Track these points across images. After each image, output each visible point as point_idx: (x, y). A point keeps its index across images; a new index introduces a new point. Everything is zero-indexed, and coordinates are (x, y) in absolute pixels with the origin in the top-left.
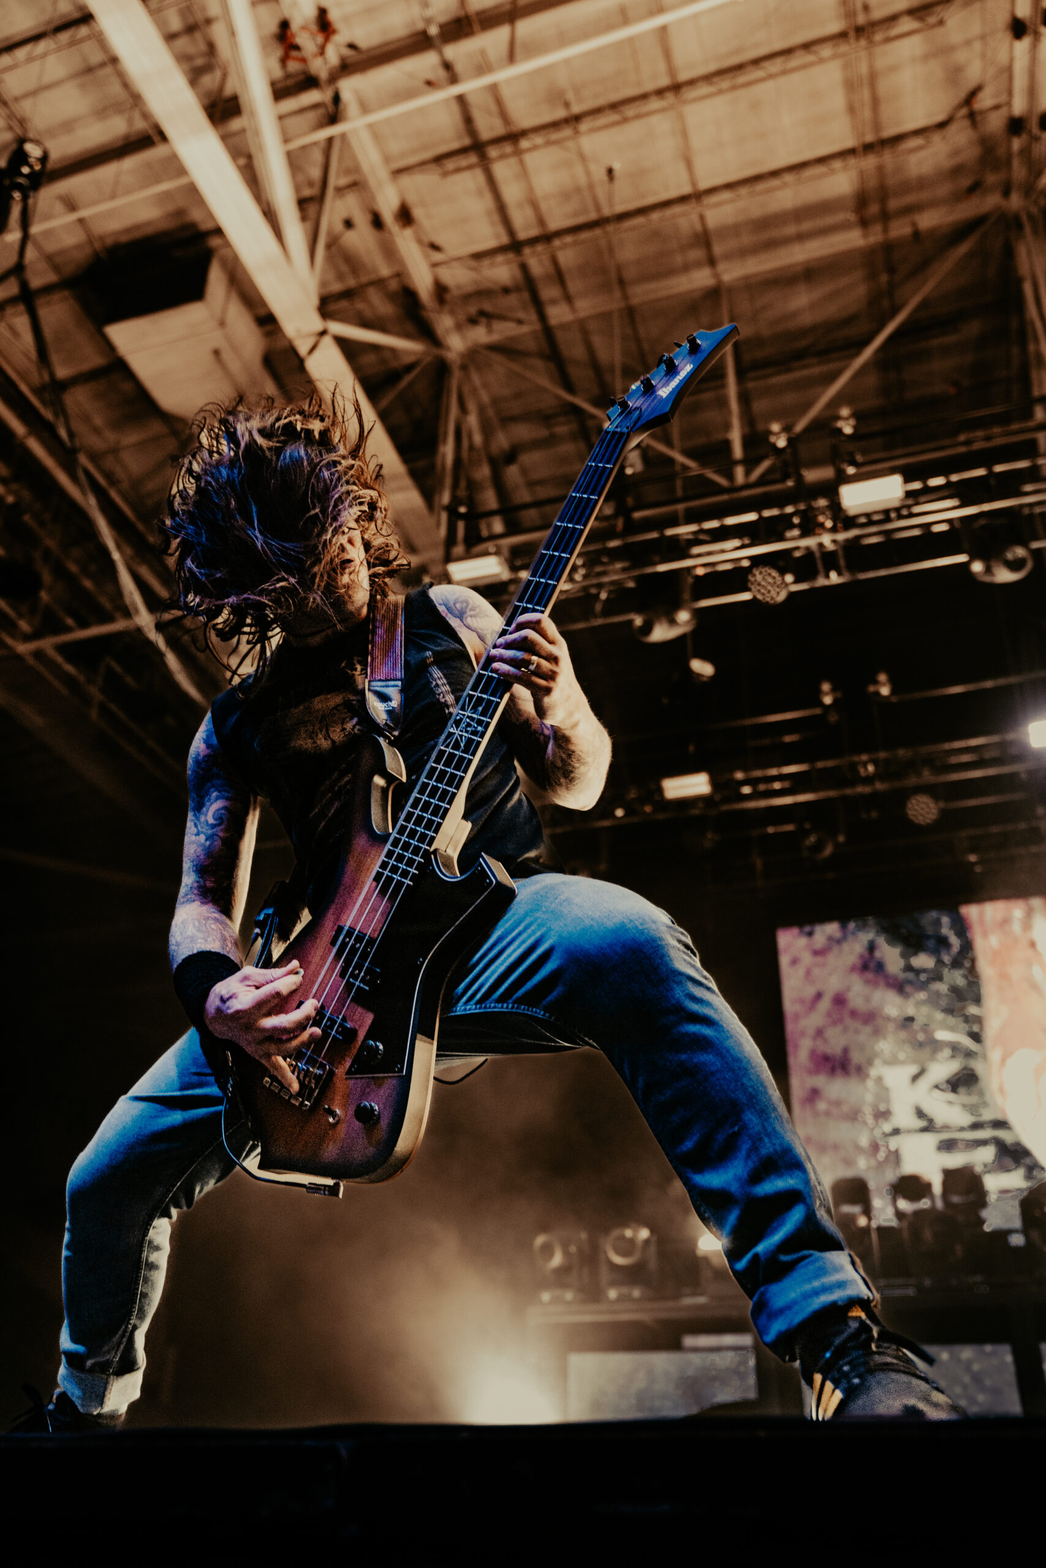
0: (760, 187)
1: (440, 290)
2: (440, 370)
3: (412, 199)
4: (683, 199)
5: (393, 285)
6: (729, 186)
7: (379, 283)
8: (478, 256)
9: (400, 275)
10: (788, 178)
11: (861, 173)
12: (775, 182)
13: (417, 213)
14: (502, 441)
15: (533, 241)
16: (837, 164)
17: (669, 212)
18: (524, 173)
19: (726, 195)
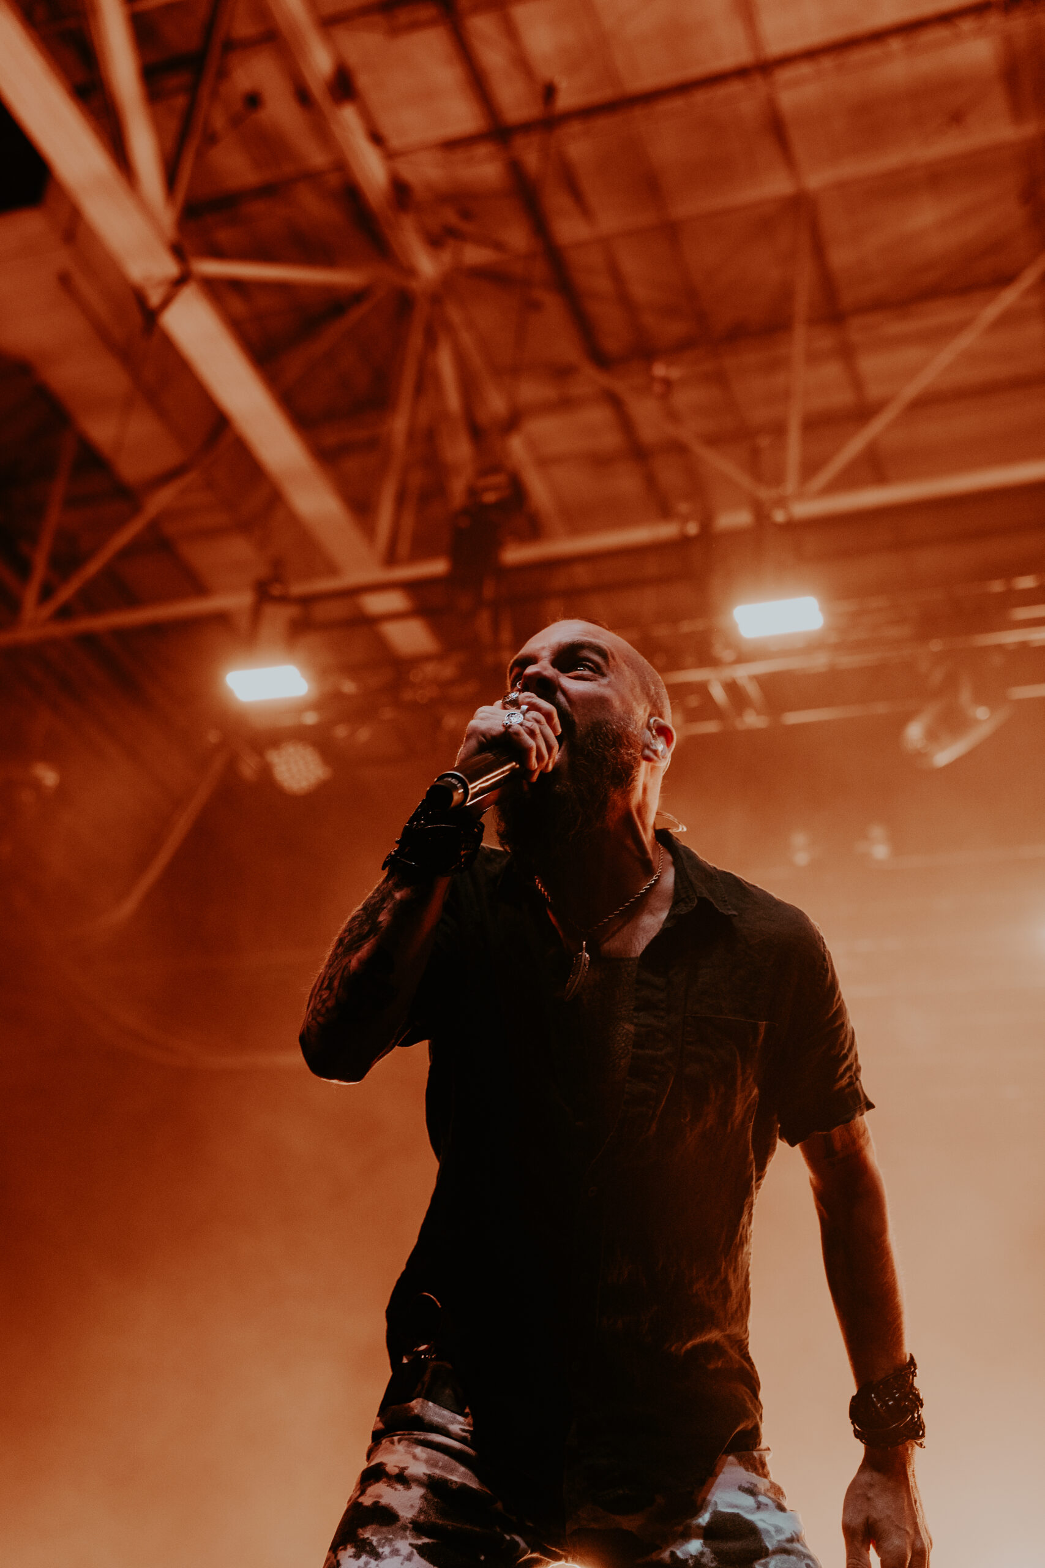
0: (856, 56)
1: (400, 190)
2: (404, 302)
3: (353, 59)
4: (741, 73)
5: (333, 180)
6: (810, 54)
7: (311, 177)
8: (451, 145)
9: (342, 165)
10: (895, 44)
11: (1008, 40)
12: (873, 51)
13: (363, 81)
14: (496, 403)
15: (526, 128)
16: (967, 25)
17: (722, 92)
18: (511, 32)
19: (805, 69)
